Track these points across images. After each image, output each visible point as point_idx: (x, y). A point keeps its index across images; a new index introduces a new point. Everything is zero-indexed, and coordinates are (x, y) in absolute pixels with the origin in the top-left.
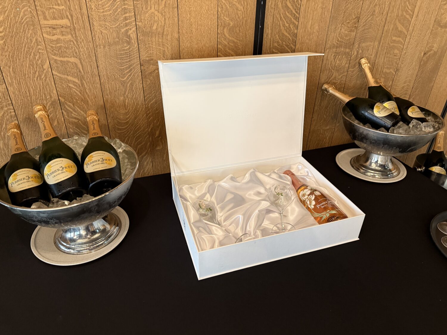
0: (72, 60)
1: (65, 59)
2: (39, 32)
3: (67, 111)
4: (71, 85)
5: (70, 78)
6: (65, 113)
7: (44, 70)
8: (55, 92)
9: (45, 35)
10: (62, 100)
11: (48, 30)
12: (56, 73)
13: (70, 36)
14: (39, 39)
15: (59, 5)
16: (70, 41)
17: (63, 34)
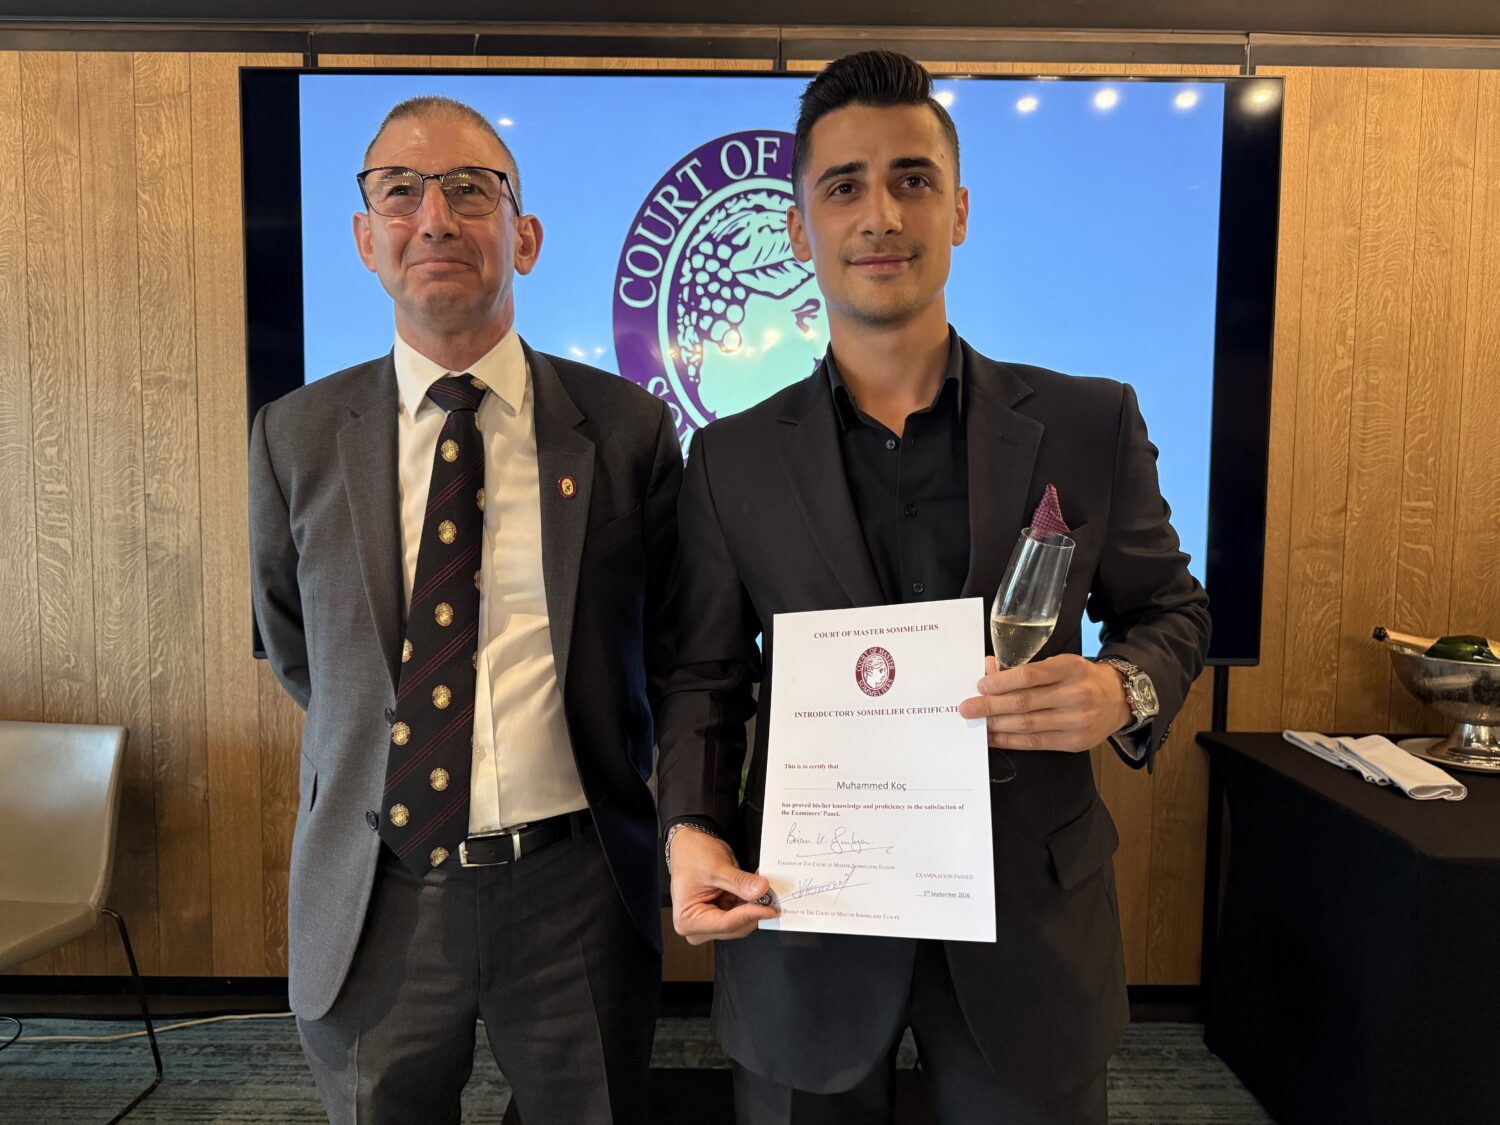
0: (1425, 548)
1: (1418, 547)
2: (1398, 514)
3: (1402, 614)
4: (1415, 579)
5: (1416, 570)
6: (1398, 616)
7: (1390, 557)
8: (1394, 586)
9: (1403, 518)
10: (1399, 597)
11: (1408, 512)
12: (1404, 564)
13: (1429, 521)
14: (1395, 522)
15: (1427, 486)
16: (1429, 525)
17: (1422, 518)
